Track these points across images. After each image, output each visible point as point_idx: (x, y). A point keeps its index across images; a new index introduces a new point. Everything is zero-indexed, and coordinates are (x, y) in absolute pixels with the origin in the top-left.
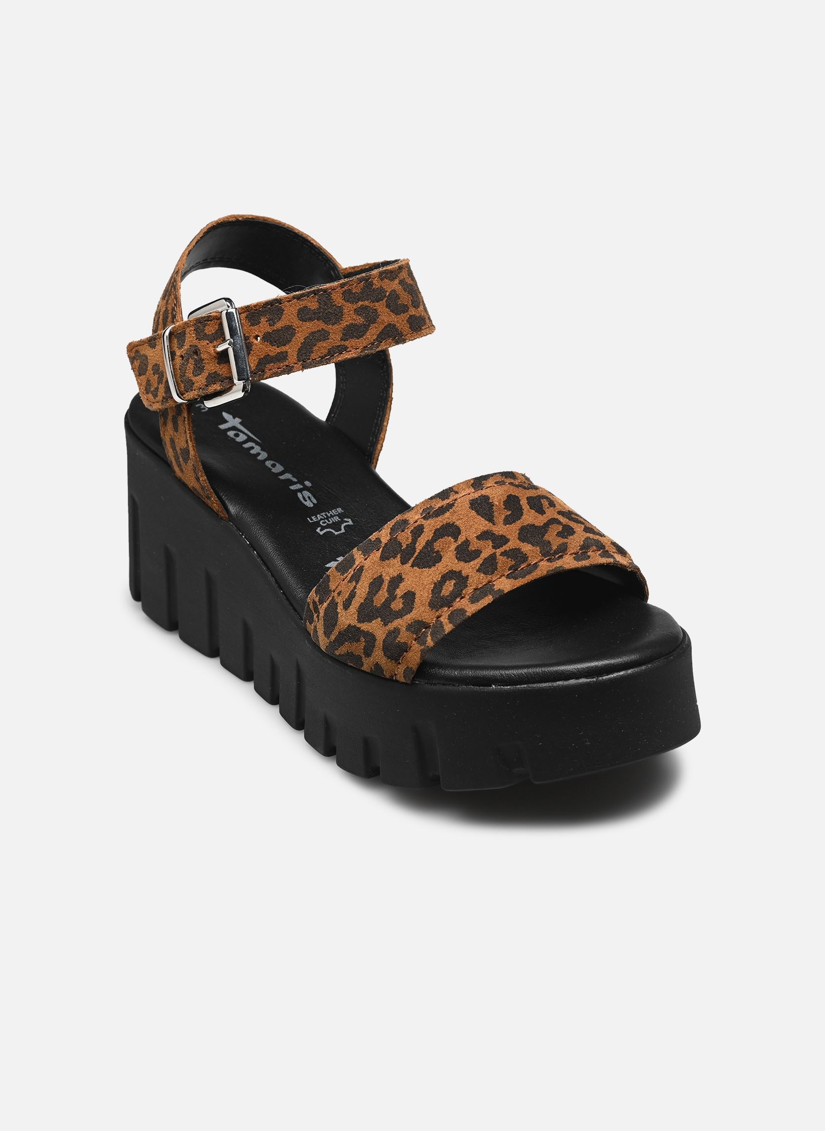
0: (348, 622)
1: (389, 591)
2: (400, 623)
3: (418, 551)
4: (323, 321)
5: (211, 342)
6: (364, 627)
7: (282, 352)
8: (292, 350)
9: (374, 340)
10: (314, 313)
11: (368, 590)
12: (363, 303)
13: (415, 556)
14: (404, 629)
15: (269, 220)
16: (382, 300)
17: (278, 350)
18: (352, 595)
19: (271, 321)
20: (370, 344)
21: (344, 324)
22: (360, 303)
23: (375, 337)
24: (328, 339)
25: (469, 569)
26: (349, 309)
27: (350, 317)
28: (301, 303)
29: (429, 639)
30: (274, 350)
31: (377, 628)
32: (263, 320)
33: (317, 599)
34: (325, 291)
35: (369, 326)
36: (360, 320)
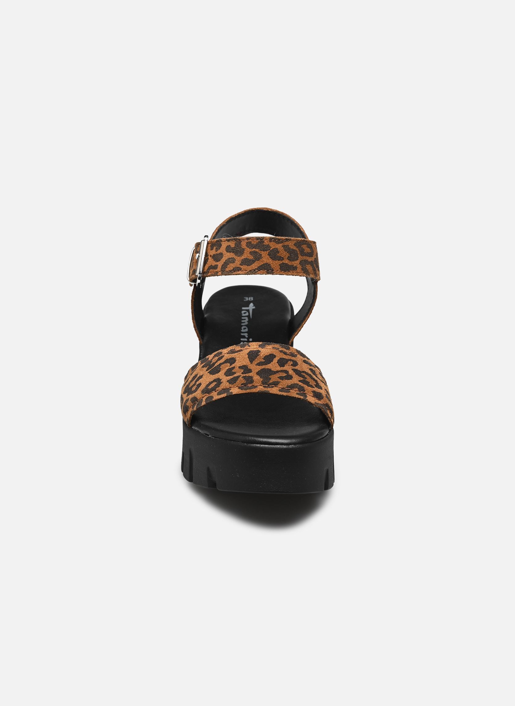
3: (214, 367)
4: (235, 254)
7: (216, 265)
8: (220, 264)
9: (255, 269)
10: (232, 249)
12: (255, 250)
13: (212, 368)
15: (285, 214)
16: (267, 251)
19: (217, 249)
20: (253, 270)
21: (243, 257)
22: (254, 249)
23: (256, 267)
24: (234, 263)
25: (225, 379)
26: (248, 250)
27: (247, 255)
28: (229, 243)
30: (214, 263)
32: (215, 248)
34: (239, 240)
35: (255, 261)
36: (251, 257)
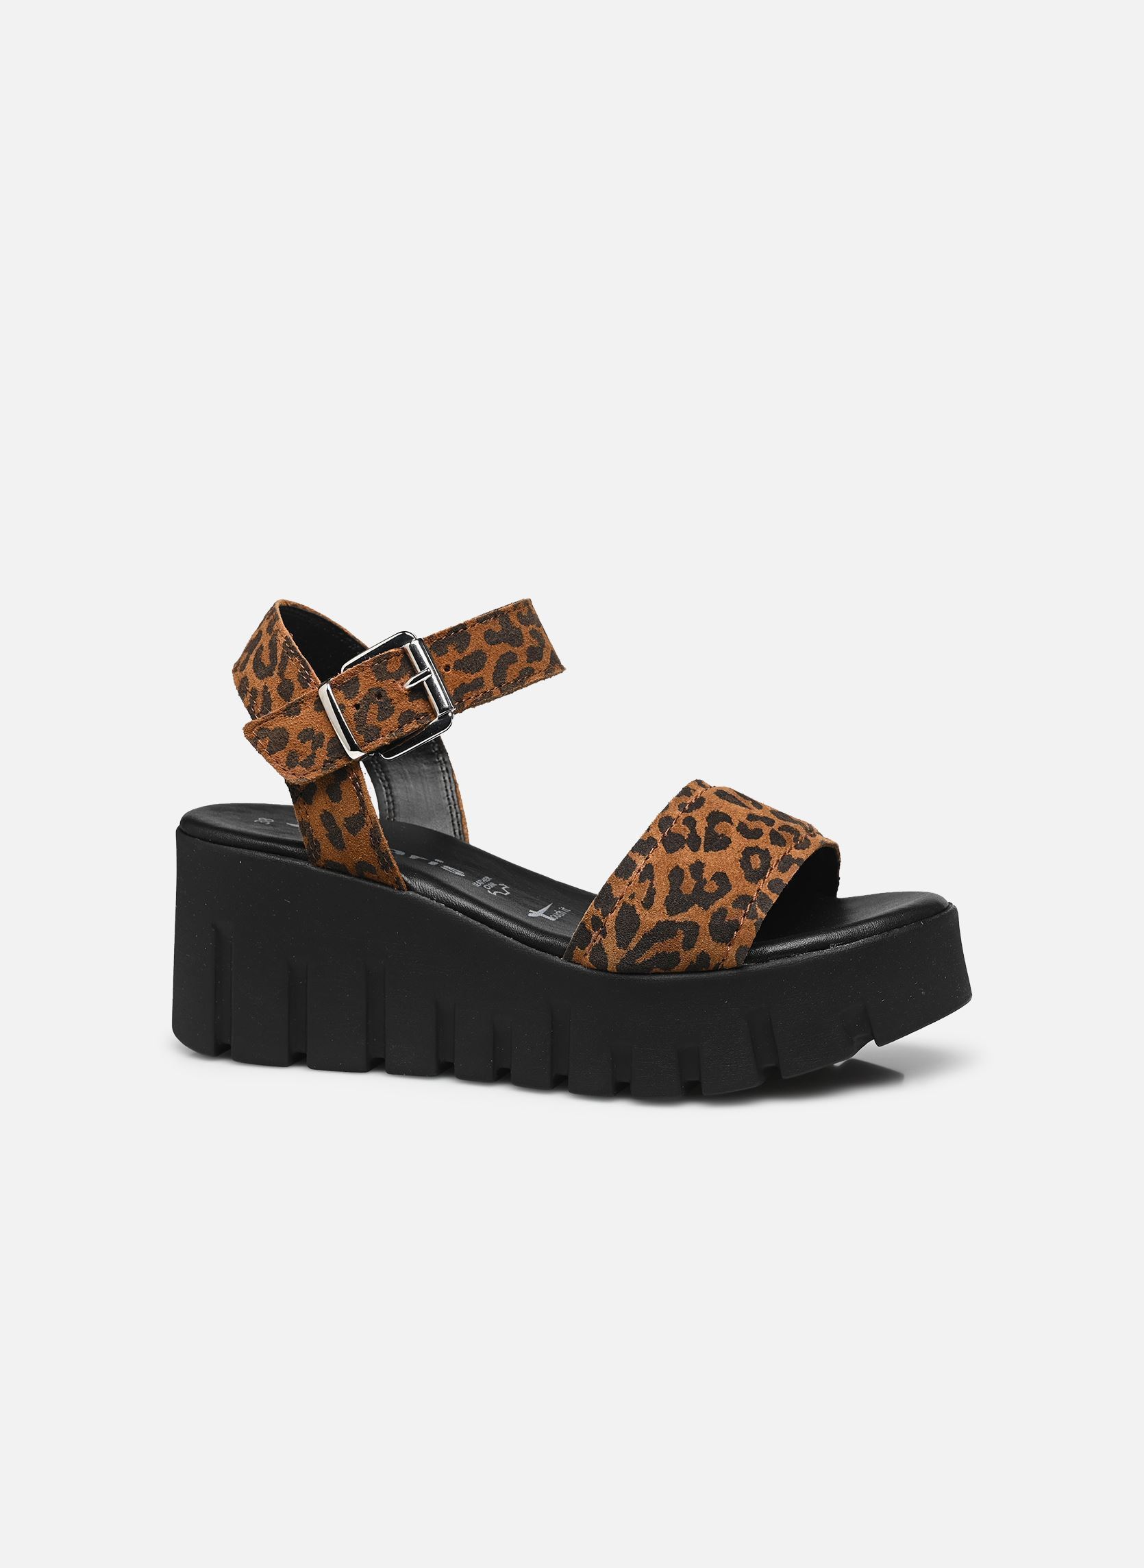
0: (656, 920)
1: (693, 876)
2: (725, 901)
3: (703, 838)
4: (508, 643)
5: (397, 680)
6: (679, 918)
7: (478, 679)
8: (487, 674)
10: (500, 636)
11: (669, 883)
13: (703, 842)
14: (731, 907)
17: (473, 677)
18: (651, 893)
19: (460, 648)
24: (517, 661)
25: (763, 842)
29: (759, 911)
30: (469, 678)
31: (695, 914)
32: (450, 648)
33: (599, 913)
